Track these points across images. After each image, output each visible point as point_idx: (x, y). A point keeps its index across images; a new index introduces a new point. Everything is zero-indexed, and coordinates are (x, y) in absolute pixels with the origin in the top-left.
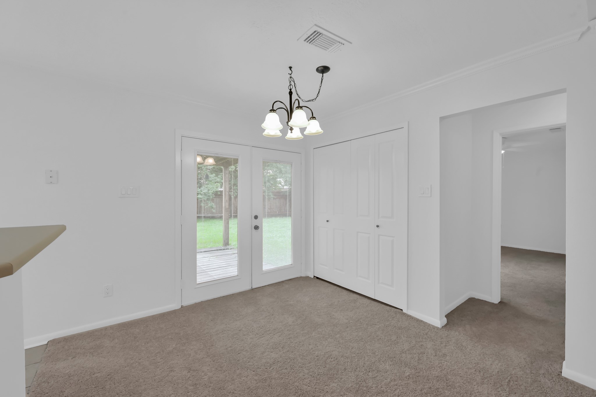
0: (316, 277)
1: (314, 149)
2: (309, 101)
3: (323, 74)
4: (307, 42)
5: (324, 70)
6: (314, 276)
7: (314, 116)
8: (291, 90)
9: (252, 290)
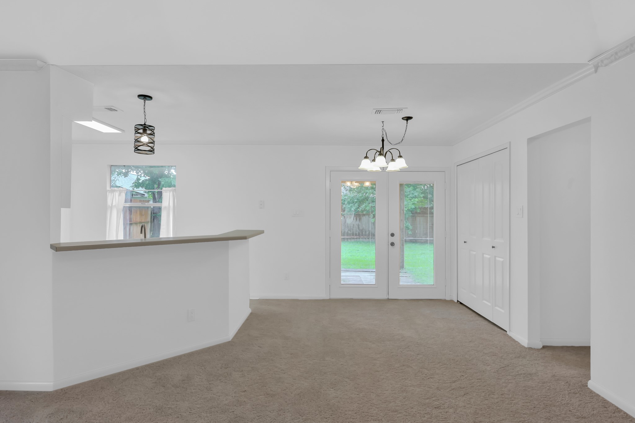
0: (460, 302)
1: (457, 166)
2: (396, 144)
3: (407, 121)
4: (377, 113)
5: (408, 118)
6: (458, 301)
7: (401, 155)
8: (383, 138)
9: (389, 300)
